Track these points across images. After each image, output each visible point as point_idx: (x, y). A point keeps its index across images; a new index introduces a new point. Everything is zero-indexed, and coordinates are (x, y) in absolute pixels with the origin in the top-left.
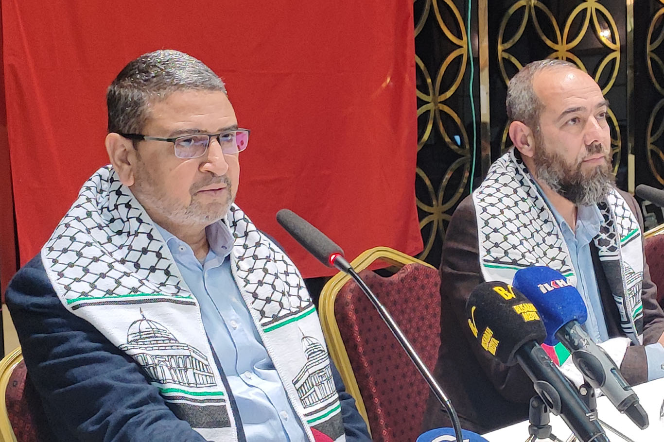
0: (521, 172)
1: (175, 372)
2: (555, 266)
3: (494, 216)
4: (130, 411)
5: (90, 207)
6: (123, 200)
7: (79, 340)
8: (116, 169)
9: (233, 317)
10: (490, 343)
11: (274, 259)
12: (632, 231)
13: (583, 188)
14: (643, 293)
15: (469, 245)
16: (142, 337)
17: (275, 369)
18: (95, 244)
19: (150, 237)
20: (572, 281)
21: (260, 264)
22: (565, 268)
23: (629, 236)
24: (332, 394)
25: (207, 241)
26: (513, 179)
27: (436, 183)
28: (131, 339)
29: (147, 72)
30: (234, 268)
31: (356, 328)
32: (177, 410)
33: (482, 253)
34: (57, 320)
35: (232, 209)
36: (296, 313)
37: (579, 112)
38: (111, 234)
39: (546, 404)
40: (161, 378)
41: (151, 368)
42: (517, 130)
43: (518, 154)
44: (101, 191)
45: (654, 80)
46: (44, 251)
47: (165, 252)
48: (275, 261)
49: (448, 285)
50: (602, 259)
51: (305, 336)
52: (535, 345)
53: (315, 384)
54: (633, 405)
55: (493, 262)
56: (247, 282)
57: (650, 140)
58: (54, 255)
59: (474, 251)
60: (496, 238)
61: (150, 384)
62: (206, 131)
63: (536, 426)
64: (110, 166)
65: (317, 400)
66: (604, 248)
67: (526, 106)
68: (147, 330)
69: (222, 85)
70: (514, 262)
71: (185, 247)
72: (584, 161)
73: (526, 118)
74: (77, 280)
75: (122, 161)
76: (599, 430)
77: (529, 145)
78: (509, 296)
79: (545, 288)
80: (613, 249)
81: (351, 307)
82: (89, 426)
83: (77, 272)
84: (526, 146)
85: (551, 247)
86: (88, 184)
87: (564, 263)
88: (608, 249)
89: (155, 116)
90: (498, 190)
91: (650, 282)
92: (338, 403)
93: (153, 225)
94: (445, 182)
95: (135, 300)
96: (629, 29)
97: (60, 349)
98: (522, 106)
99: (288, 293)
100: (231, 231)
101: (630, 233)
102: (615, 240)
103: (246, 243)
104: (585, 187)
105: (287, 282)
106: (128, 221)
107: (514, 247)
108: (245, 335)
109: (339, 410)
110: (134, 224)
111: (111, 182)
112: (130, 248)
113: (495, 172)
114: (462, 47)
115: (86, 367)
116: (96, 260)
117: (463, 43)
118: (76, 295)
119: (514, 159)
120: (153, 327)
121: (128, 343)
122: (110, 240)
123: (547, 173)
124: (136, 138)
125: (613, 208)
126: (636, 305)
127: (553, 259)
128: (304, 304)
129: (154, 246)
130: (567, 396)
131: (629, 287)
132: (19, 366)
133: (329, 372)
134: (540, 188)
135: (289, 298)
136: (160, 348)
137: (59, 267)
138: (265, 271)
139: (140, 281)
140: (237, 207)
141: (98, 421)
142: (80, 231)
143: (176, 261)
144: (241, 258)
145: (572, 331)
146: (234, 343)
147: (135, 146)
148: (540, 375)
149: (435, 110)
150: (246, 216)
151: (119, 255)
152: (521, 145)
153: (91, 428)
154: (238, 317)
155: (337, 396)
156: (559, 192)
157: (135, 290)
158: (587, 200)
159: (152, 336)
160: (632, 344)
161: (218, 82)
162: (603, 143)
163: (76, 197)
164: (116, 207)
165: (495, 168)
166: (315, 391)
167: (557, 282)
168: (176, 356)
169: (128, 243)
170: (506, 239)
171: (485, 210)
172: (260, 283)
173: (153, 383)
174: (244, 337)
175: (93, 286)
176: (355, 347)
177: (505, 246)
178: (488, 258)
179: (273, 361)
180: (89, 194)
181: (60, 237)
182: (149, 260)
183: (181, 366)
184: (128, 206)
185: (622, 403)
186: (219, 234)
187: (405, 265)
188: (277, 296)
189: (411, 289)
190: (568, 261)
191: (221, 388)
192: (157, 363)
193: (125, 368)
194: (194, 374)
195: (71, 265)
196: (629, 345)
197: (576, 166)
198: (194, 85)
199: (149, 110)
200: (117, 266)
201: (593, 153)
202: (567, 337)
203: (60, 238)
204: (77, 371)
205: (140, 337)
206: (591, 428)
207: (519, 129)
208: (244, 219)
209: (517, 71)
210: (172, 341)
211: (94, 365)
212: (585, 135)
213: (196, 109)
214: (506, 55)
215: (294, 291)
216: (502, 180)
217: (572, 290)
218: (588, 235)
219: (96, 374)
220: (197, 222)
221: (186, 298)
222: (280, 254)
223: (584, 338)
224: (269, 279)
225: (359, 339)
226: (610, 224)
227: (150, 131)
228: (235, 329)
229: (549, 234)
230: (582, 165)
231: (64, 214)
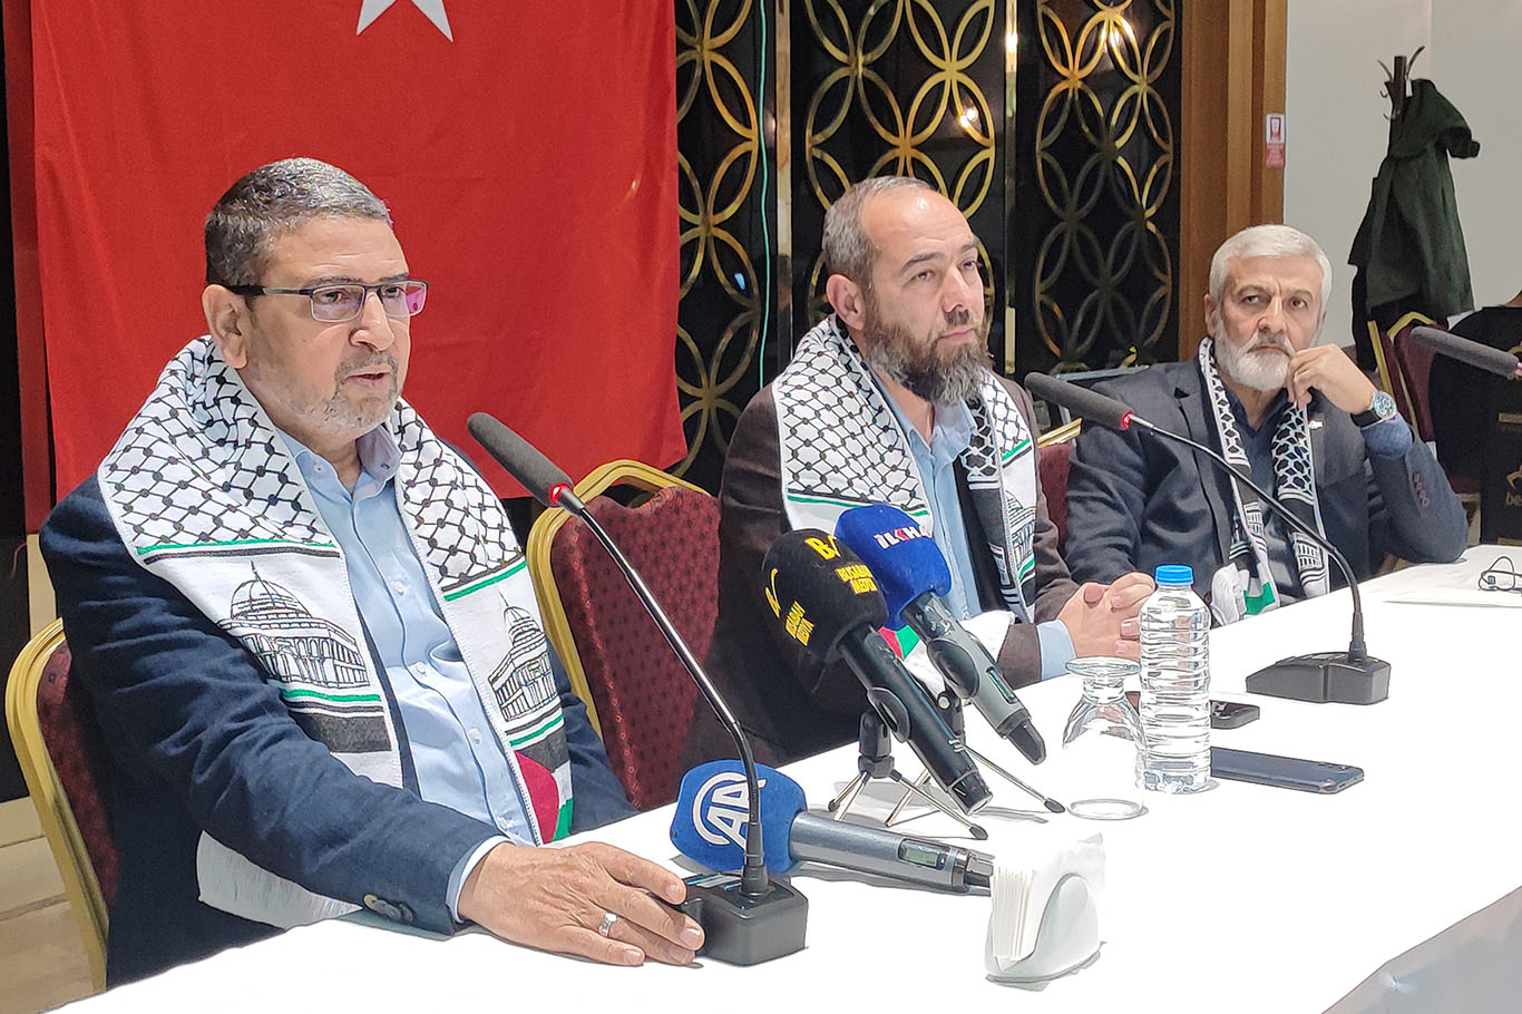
0: (848, 350)
1: (305, 663)
2: (898, 500)
3: (805, 421)
4: (235, 726)
5: (174, 401)
6: (228, 390)
7: (154, 611)
8: (219, 342)
9: (399, 576)
10: (798, 627)
11: (463, 484)
12: (1020, 442)
13: (941, 379)
14: (1036, 540)
15: (765, 466)
16: (254, 608)
17: (462, 660)
18: (183, 461)
19: (270, 449)
20: (926, 524)
21: (441, 493)
22: (915, 503)
23: (1015, 450)
24: (550, 698)
25: (358, 456)
26: (835, 362)
27: (707, 353)
28: (236, 611)
29: (270, 190)
30: (401, 499)
31: (585, 589)
32: (308, 725)
33: (786, 478)
34: (120, 579)
35: (399, 407)
36: (497, 569)
37: (932, 261)
38: (208, 444)
39: (884, 723)
40: (282, 673)
41: (268, 657)
42: (840, 288)
43: (841, 324)
44: (192, 378)
45: (1046, 193)
46: (103, 471)
47: (294, 473)
48: (465, 487)
49: (731, 527)
50: (972, 487)
51: (510, 606)
52: (870, 631)
53: (523, 683)
54: (1021, 726)
55: (803, 493)
56: (420, 521)
57: (1039, 287)
58: (118, 476)
59: (773, 474)
60: (808, 454)
61: (266, 683)
62: (360, 280)
63: (870, 758)
64: (207, 338)
65: (527, 708)
66: (975, 471)
67: (851, 252)
68: (262, 597)
69: (385, 211)
70: (836, 494)
71: (322, 465)
72: (942, 337)
73: (852, 269)
74: (154, 517)
75: (228, 330)
76: (969, 766)
77: (856, 312)
78: (831, 554)
79: (885, 540)
80: (989, 471)
81: (577, 554)
82: (170, 747)
83: (155, 504)
84: (853, 313)
85: (894, 468)
86: (172, 365)
87: (913, 494)
88: (983, 472)
89: (281, 258)
90: (812, 379)
91: (1047, 521)
92: (560, 711)
93: (275, 431)
94: (722, 347)
95: (246, 549)
96: (1009, 113)
97: (126, 624)
98: (846, 251)
99: (484, 538)
100: (396, 440)
101: (1016, 445)
102: (993, 458)
103: (420, 460)
104: (944, 377)
105: (481, 521)
106: (236, 424)
107: (836, 470)
108: (417, 603)
109: (562, 722)
110: (245, 429)
111: (209, 364)
112: (238, 466)
113: (807, 350)
114: (750, 140)
115: (166, 655)
116: (184, 485)
117: (752, 134)
118: (152, 541)
119: (837, 331)
120: (271, 591)
121: (233, 617)
122: (206, 453)
123: (884, 356)
124: (250, 291)
125: (990, 406)
126: (1025, 558)
127: (897, 488)
128: (509, 556)
129: (276, 464)
130: (918, 712)
131: (1013, 530)
132: (59, 650)
133: (546, 663)
134: (876, 377)
135: (486, 546)
136: (282, 626)
137: (125, 497)
138: (449, 503)
139: (253, 519)
140: (405, 404)
141: (184, 740)
142: (161, 440)
143: (310, 487)
144: (411, 484)
145: (927, 608)
146: (399, 616)
147: (248, 304)
148: (877, 678)
149: (707, 238)
150: (419, 418)
151: (220, 477)
152: (845, 312)
153: (173, 751)
154: (407, 575)
155: (558, 700)
156: (906, 385)
157: (243, 533)
158: (947, 397)
159: (270, 606)
160: (1018, 621)
161: (379, 206)
162: (973, 307)
163: (153, 386)
164: (217, 402)
165: (807, 344)
166: (523, 694)
167: (905, 530)
168: (306, 638)
169: (235, 459)
170: (823, 456)
171: (791, 410)
172: (441, 523)
173: (270, 681)
174: (416, 608)
175: (178, 526)
176: (583, 616)
177: (822, 467)
178: (795, 486)
179: (460, 646)
180: (173, 381)
181: (127, 449)
182: (269, 484)
183: (315, 654)
184: (236, 400)
185: (1003, 723)
186: (377, 444)
187: (661, 488)
188: (467, 544)
189: (670, 528)
190: (920, 492)
191: (376, 687)
192: (276, 649)
193: (227, 657)
194: (335, 666)
195: (145, 493)
196: (1013, 623)
197: (929, 345)
198: (341, 209)
199: (272, 247)
200: (217, 494)
201: (956, 325)
202: (919, 618)
203: (128, 451)
204: (151, 661)
205: (251, 609)
206: (956, 763)
207: (841, 287)
208: (417, 421)
209: (840, 191)
210: (300, 615)
211: (177, 652)
212: (942, 298)
213: (345, 245)
214: (818, 153)
215: (493, 535)
216: (819, 363)
217: (929, 544)
218: (951, 449)
219: (180, 665)
220: (342, 429)
221: (325, 545)
222: (472, 477)
223: (945, 618)
224: (455, 516)
225: (588, 605)
226: (987, 431)
227: (273, 280)
228: (402, 594)
229: (891, 448)
230: (939, 343)
231: (134, 411)
